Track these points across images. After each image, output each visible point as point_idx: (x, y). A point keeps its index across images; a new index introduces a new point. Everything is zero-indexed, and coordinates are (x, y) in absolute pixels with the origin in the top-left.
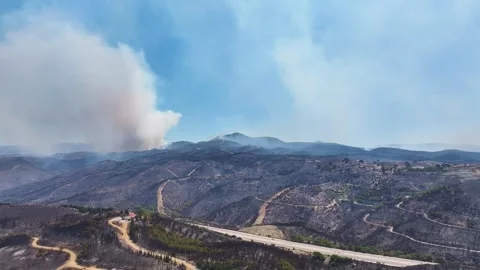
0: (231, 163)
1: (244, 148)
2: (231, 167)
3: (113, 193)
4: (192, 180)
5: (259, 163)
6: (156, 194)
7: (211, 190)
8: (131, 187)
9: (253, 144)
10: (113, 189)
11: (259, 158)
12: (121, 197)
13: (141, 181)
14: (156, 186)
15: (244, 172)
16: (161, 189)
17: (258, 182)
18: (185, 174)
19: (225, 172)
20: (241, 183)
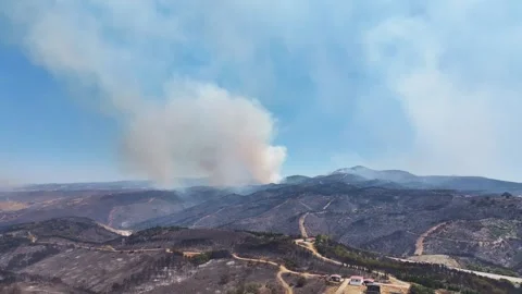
0: (366, 197)
2: (367, 201)
4: (329, 214)
5: (396, 197)
6: (299, 225)
7: (353, 224)
8: (269, 219)
10: (254, 221)
13: (277, 214)
14: (295, 219)
15: (382, 207)
16: (301, 222)
17: (403, 217)
18: (320, 208)
19: (362, 206)
20: (384, 217)
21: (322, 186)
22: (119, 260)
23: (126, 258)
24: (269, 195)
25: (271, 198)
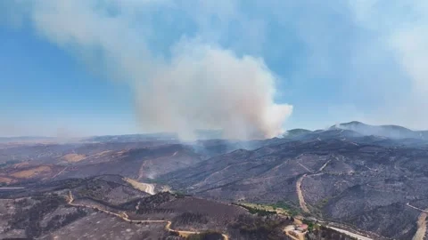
0: (362, 158)
1: (367, 138)
2: (363, 162)
3: (257, 184)
4: (326, 176)
5: (393, 158)
6: (295, 189)
7: (350, 189)
8: (269, 179)
9: (376, 133)
10: (255, 181)
11: (392, 152)
12: (263, 188)
13: (277, 174)
14: (292, 181)
15: (378, 169)
16: (298, 185)
17: (401, 184)
18: (316, 169)
19: (357, 168)
20: (382, 184)
21: (320, 143)
22: (128, 230)
23: (134, 229)
24: (272, 151)
25: (273, 154)
